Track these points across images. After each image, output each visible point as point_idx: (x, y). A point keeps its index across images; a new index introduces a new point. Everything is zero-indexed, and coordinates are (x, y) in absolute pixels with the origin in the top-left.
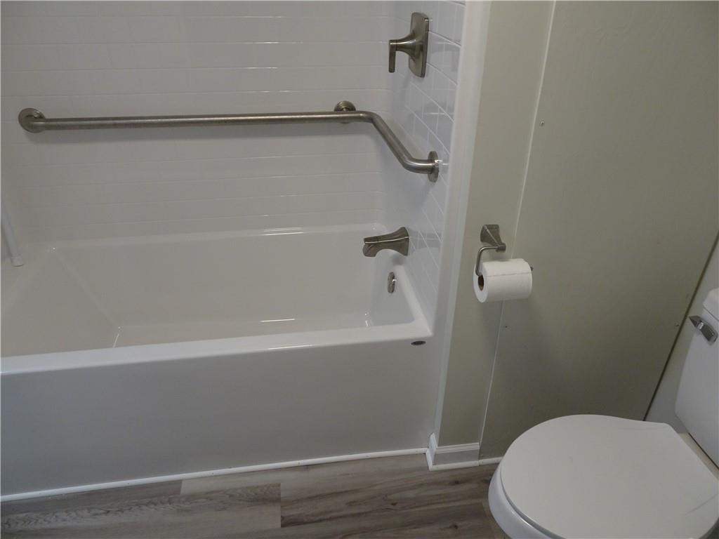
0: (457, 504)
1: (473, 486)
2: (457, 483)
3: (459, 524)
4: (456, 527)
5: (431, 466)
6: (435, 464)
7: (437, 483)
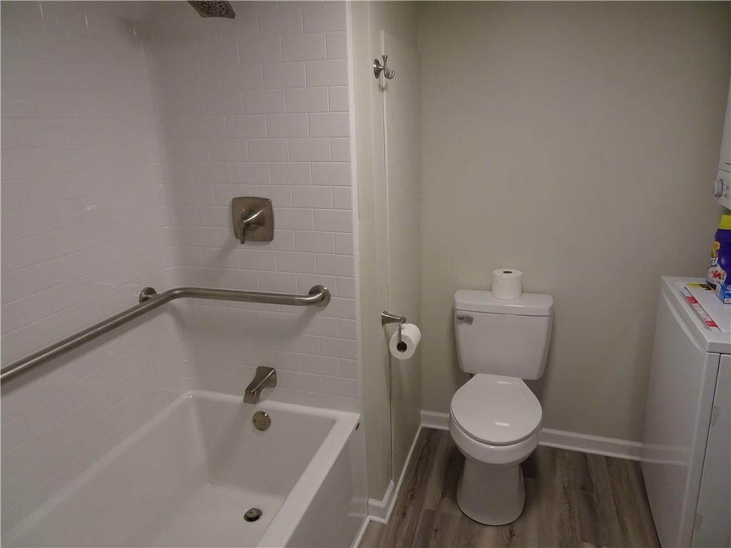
0: (420, 522)
1: (411, 508)
2: (404, 514)
3: (435, 527)
4: (436, 530)
5: (385, 521)
6: (384, 518)
7: (398, 525)
